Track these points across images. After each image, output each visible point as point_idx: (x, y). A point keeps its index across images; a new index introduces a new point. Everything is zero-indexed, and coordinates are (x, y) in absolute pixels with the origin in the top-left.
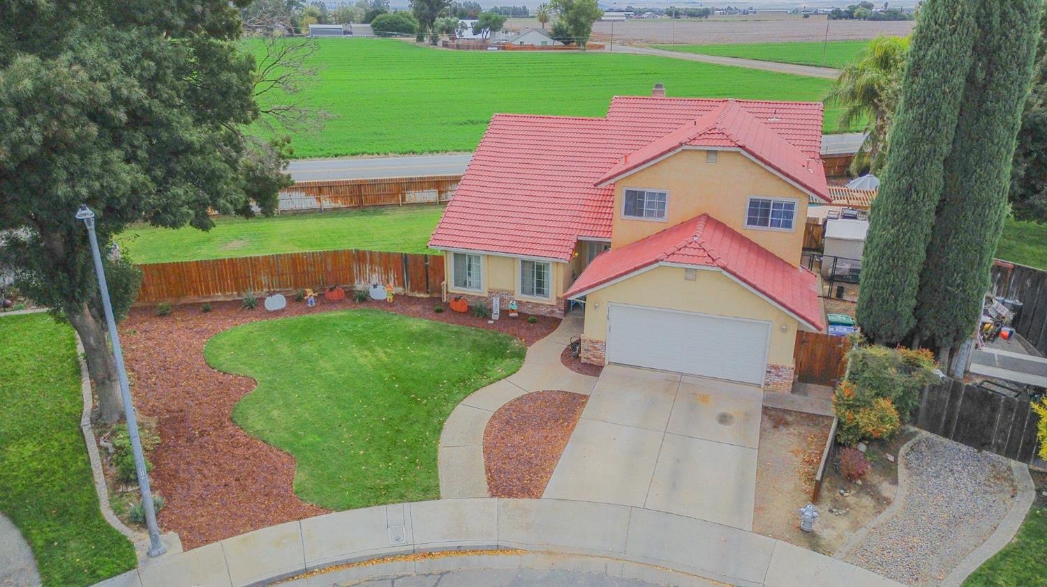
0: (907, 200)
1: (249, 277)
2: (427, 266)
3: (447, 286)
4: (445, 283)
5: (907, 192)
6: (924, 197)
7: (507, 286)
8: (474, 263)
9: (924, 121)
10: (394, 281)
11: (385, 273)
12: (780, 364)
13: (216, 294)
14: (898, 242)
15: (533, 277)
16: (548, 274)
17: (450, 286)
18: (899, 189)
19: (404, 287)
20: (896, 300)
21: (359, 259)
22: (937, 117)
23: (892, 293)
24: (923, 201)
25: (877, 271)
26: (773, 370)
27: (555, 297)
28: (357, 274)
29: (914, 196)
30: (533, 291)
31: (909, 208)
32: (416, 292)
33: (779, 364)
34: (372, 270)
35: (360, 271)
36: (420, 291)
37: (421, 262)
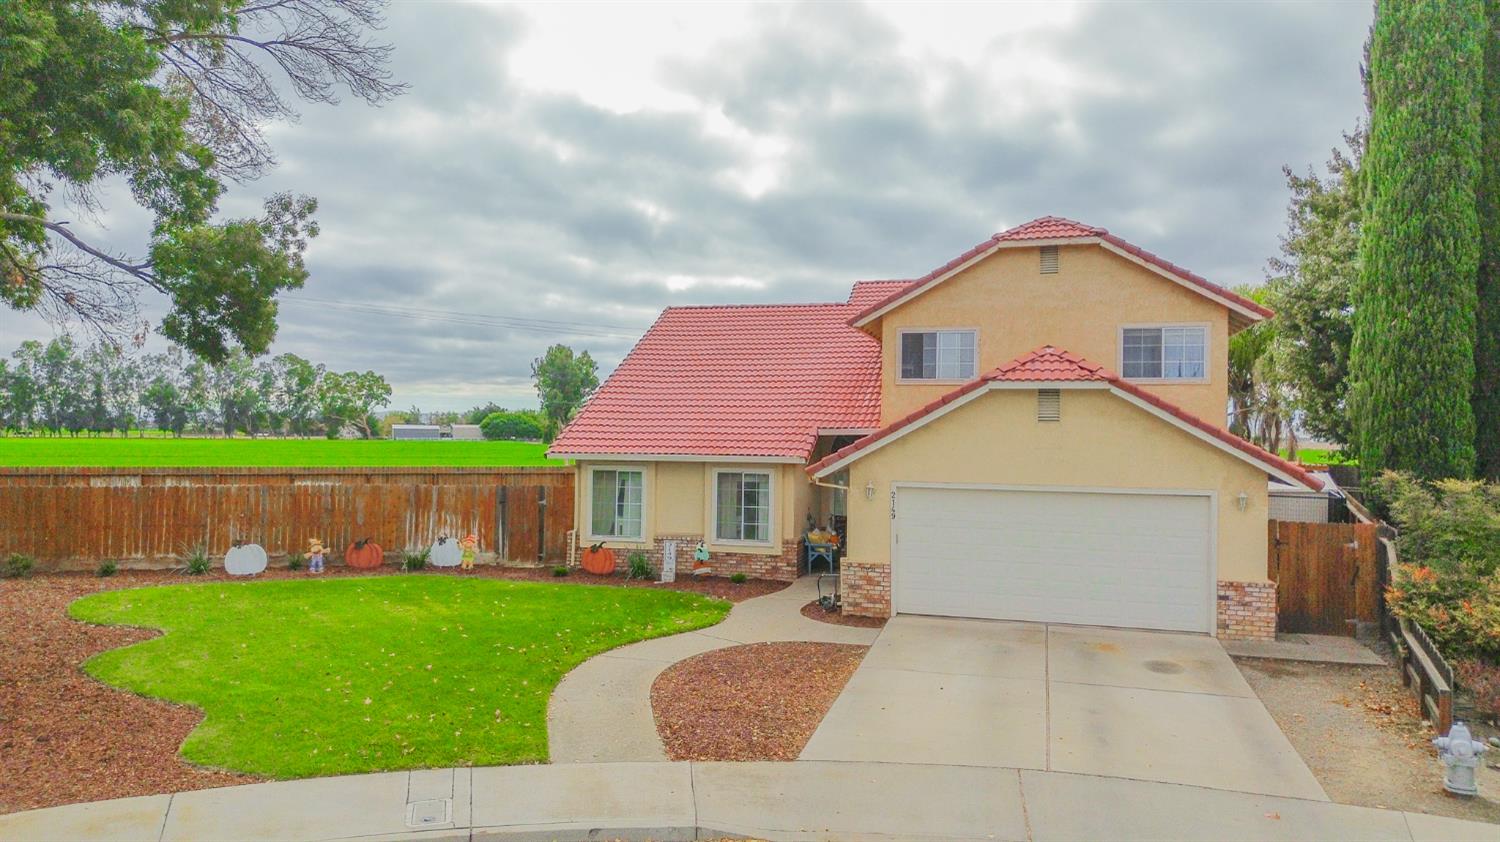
0: (1426, 256)
1: (205, 526)
2: (541, 509)
3: (577, 536)
4: (574, 532)
5: (1424, 241)
6: (1455, 248)
7: (689, 528)
8: (629, 486)
9: (1430, 115)
10: (479, 541)
11: (463, 527)
12: (1244, 579)
13: (134, 555)
14: (1426, 332)
15: (739, 502)
16: (766, 495)
17: (584, 532)
18: (1407, 236)
19: (497, 551)
20: (1443, 445)
21: (418, 504)
22: (1452, 108)
23: (1433, 431)
24: (1455, 255)
25: (1396, 392)
26: (1231, 593)
27: (781, 541)
28: (410, 532)
29: (1439, 245)
30: (739, 532)
31: (1433, 268)
32: (518, 561)
33: (1242, 581)
34: (439, 522)
35: (417, 526)
36: (525, 557)
37: (533, 501)
